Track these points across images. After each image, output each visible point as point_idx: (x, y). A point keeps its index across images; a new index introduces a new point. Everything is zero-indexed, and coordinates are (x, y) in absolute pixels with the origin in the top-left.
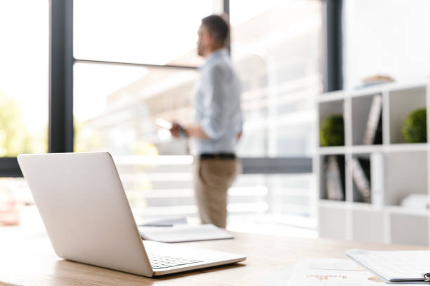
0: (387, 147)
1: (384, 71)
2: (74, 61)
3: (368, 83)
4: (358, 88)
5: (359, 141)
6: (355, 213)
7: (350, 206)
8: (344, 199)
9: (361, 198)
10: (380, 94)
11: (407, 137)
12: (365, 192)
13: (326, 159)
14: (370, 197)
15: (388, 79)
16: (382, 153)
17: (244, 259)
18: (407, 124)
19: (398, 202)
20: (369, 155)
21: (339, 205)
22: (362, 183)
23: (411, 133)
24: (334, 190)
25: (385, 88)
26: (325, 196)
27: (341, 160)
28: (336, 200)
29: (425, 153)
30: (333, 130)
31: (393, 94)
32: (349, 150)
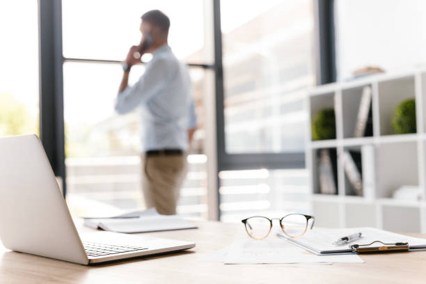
0: (377, 139)
1: (374, 63)
2: (64, 60)
3: (358, 75)
4: (348, 80)
5: (350, 134)
6: (347, 206)
7: (343, 199)
8: (337, 193)
9: (353, 191)
10: (370, 85)
11: (397, 128)
12: (357, 185)
13: (319, 153)
14: (362, 189)
15: (379, 71)
16: (373, 145)
17: (193, 246)
18: (397, 114)
19: (390, 195)
20: (360, 147)
21: (332, 199)
22: (353, 175)
23: (400, 123)
24: (327, 184)
25: (375, 79)
26: (318, 190)
27: (333, 153)
28: (329, 194)
29: (415, 144)
30: (325, 124)
31: (382, 85)
32: (340, 143)
